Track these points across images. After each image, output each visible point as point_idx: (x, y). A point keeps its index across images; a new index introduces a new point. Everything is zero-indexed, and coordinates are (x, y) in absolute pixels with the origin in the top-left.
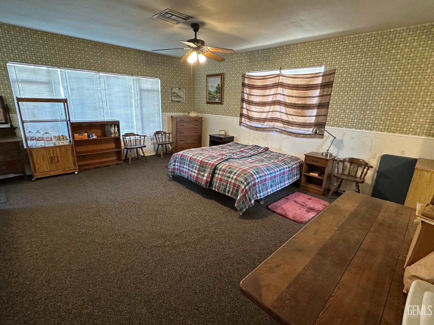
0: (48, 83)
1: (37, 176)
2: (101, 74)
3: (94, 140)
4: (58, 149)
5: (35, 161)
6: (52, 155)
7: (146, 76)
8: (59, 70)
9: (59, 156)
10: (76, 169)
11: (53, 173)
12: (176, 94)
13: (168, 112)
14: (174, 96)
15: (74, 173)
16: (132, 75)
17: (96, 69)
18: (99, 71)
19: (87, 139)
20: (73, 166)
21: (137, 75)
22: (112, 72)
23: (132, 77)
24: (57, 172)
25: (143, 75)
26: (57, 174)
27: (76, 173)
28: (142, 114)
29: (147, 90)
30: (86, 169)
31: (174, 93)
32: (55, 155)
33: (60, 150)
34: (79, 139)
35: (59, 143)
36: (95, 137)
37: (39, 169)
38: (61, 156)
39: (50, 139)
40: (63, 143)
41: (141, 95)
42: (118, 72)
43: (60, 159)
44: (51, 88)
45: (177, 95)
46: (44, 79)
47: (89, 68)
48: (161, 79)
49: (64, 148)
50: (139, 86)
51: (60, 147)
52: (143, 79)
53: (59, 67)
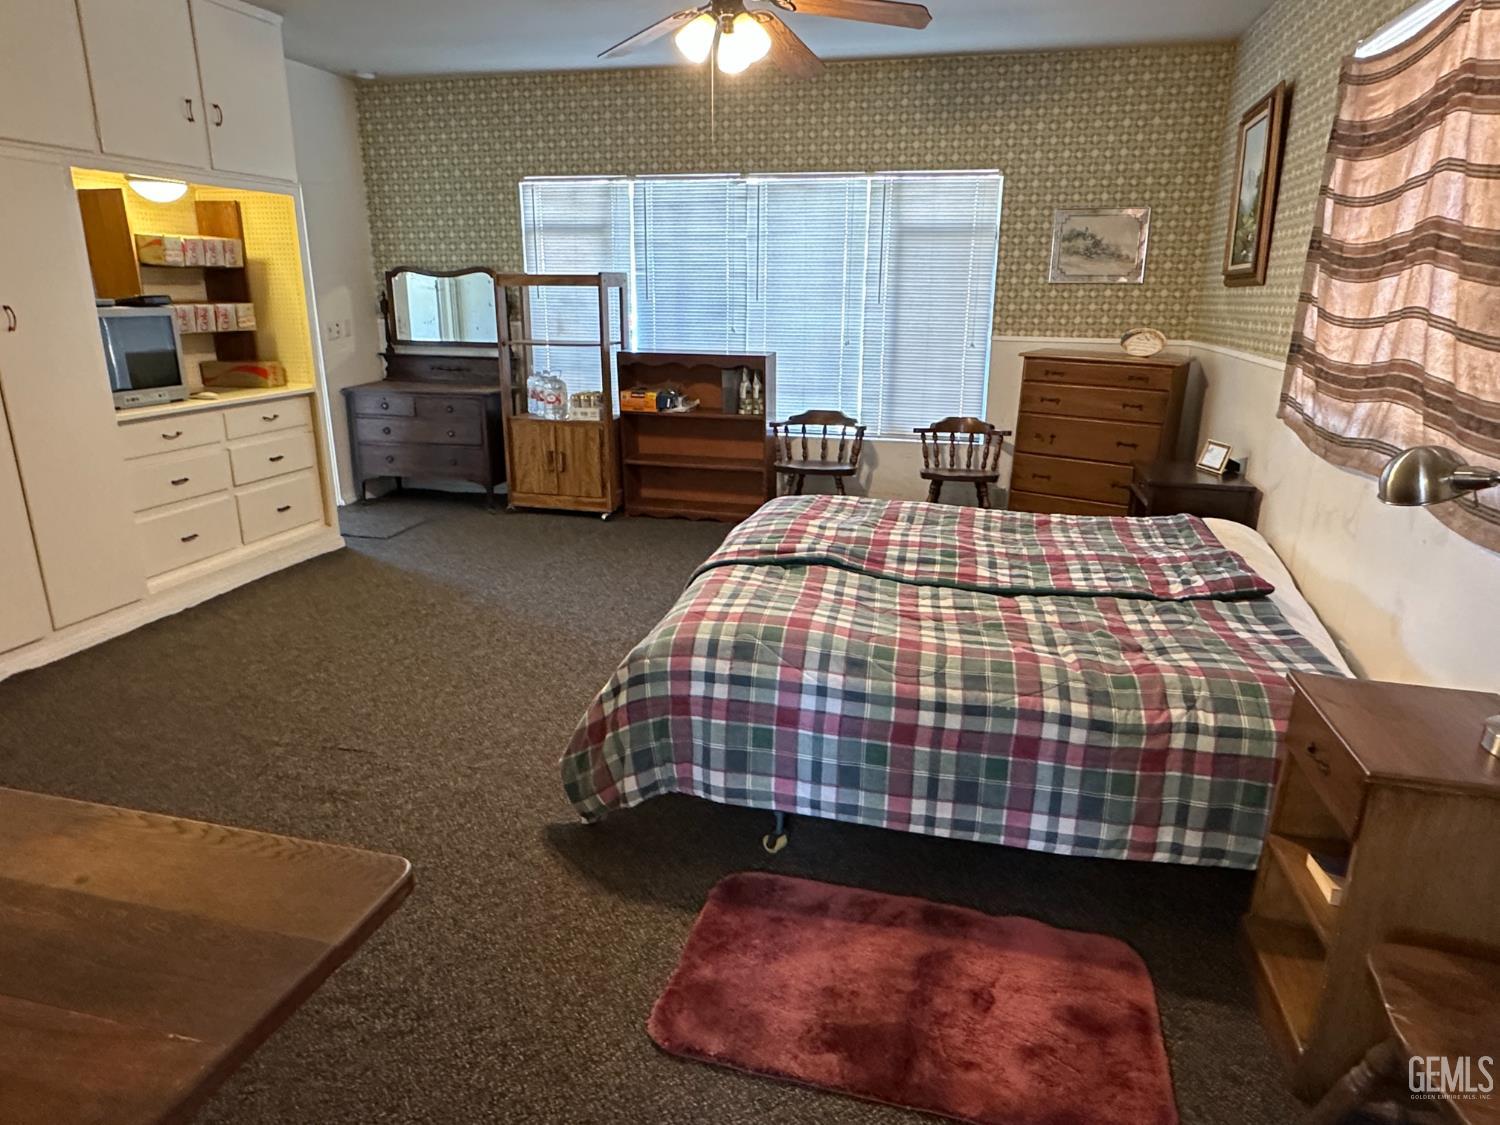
0: (601, 229)
1: (519, 499)
2: (753, 181)
3: (679, 419)
4: (567, 430)
5: (516, 459)
6: (553, 448)
7: (932, 168)
8: (631, 183)
9: (568, 452)
10: (603, 505)
11: (552, 503)
12: (1089, 242)
13: (1028, 332)
14: (1077, 253)
15: (598, 515)
16: (870, 169)
17: (737, 164)
18: (744, 173)
19: (655, 410)
20: (600, 494)
21: (895, 166)
22: (789, 167)
23: (869, 179)
24: (560, 501)
25: (920, 164)
26: (560, 506)
27: (604, 517)
28: (894, 334)
29: (934, 231)
30: (644, 515)
31: (1079, 235)
32: (561, 449)
33: (573, 433)
34: (631, 409)
35: (575, 414)
36: (681, 408)
37: (522, 482)
38: (573, 454)
39: (554, 399)
40: (585, 414)
41: (898, 254)
42: (813, 166)
43: (569, 460)
44: (606, 243)
45: (1097, 244)
46: (590, 215)
47: (714, 165)
48: (1008, 171)
49: (580, 431)
50: (897, 215)
51: (574, 424)
52: (918, 182)
53: (631, 175)
